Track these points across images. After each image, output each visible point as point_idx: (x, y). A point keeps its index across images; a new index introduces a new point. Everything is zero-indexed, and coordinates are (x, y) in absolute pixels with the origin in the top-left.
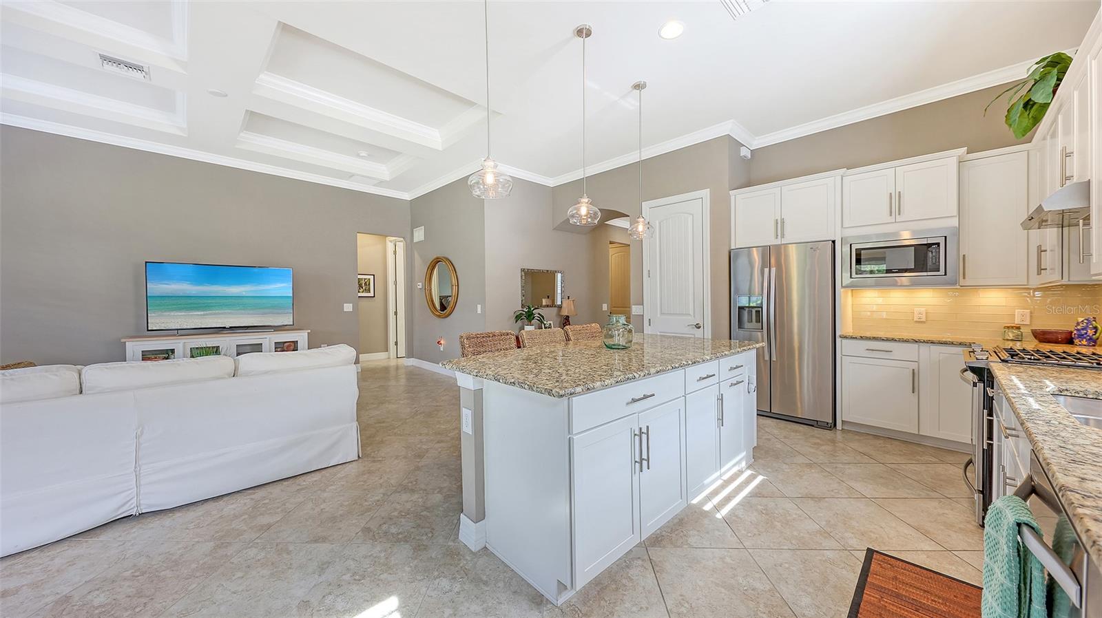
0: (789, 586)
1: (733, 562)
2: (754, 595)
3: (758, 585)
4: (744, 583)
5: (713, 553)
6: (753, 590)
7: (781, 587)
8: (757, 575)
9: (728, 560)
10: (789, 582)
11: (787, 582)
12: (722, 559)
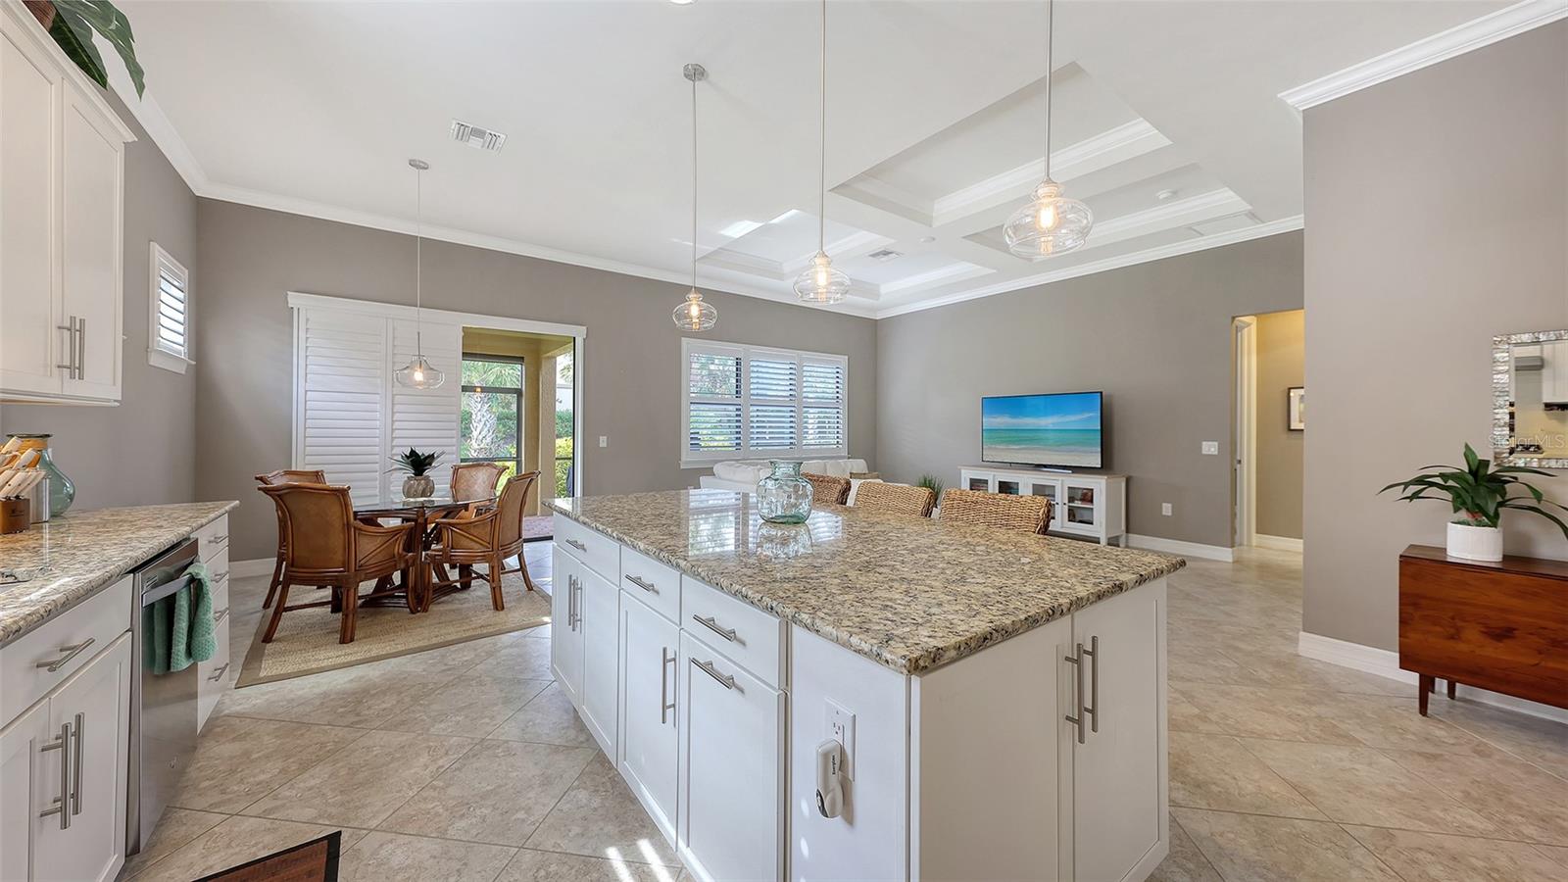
0: (428, 856)
1: (513, 818)
2: (457, 812)
3: (463, 824)
4: (478, 812)
5: (544, 805)
6: (463, 815)
7: (437, 846)
8: (474, 832)
9: (521, 815)
10: (431, 860)
11: (435, 857)
12: (528, 810)
